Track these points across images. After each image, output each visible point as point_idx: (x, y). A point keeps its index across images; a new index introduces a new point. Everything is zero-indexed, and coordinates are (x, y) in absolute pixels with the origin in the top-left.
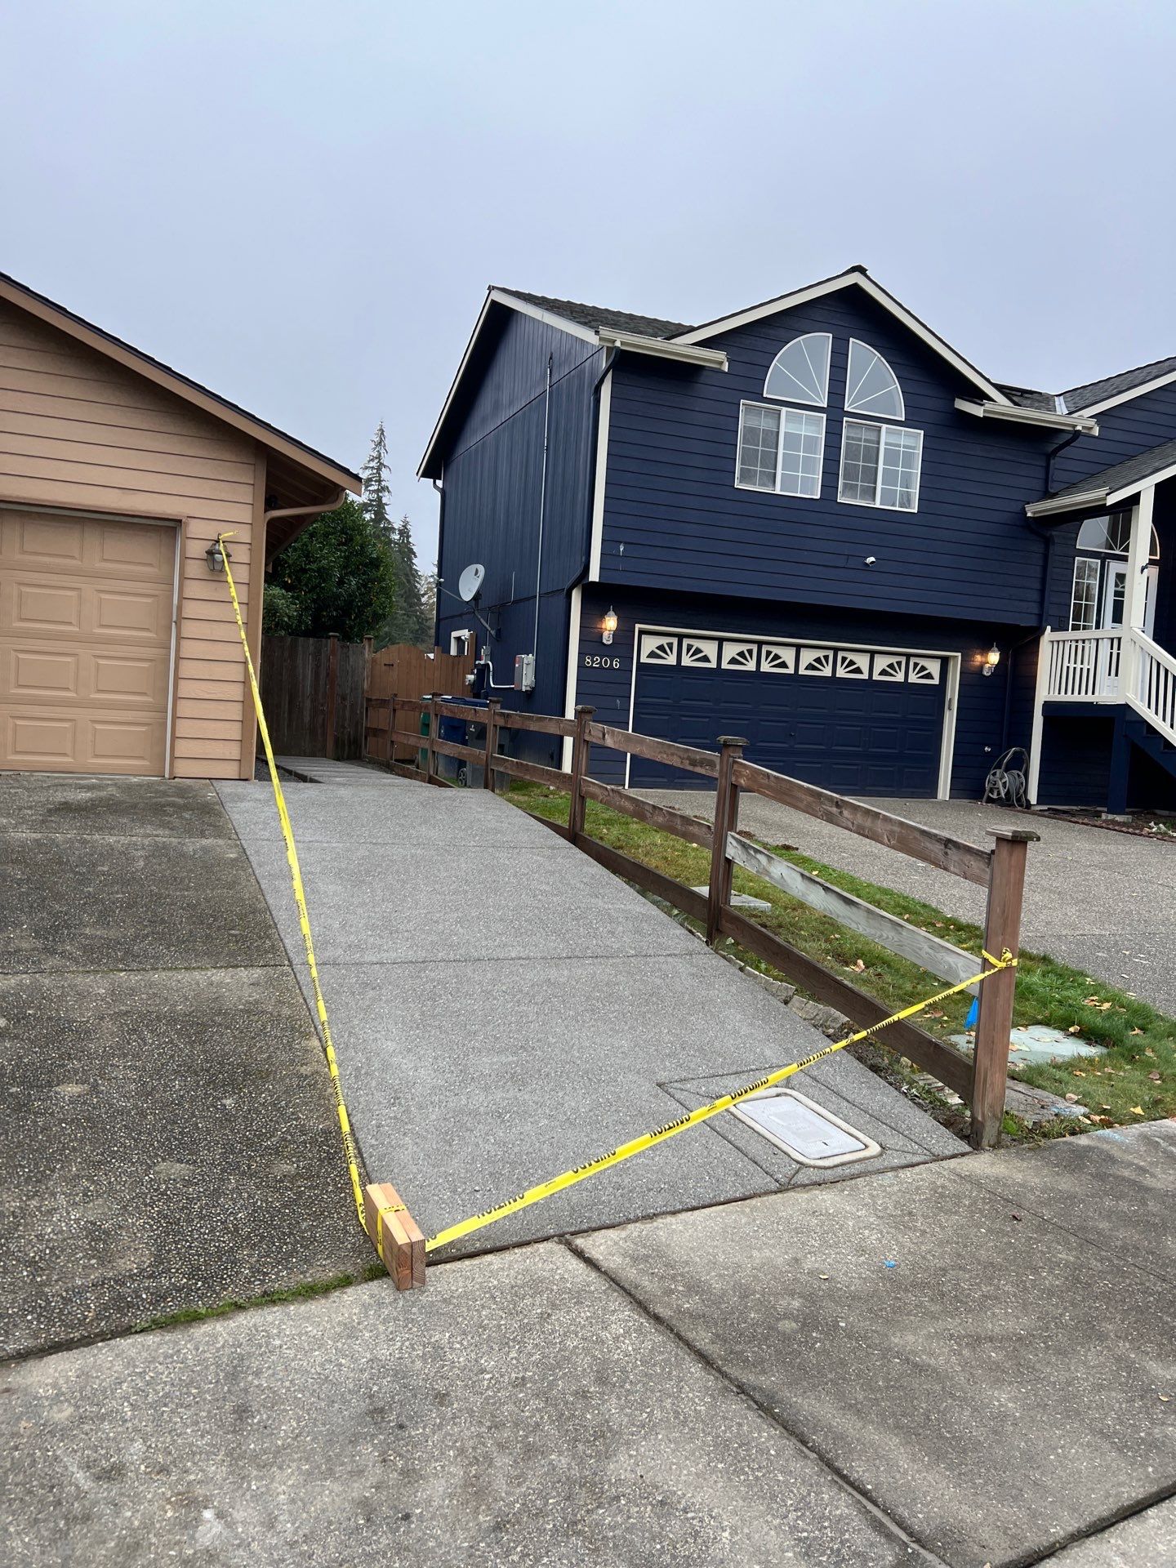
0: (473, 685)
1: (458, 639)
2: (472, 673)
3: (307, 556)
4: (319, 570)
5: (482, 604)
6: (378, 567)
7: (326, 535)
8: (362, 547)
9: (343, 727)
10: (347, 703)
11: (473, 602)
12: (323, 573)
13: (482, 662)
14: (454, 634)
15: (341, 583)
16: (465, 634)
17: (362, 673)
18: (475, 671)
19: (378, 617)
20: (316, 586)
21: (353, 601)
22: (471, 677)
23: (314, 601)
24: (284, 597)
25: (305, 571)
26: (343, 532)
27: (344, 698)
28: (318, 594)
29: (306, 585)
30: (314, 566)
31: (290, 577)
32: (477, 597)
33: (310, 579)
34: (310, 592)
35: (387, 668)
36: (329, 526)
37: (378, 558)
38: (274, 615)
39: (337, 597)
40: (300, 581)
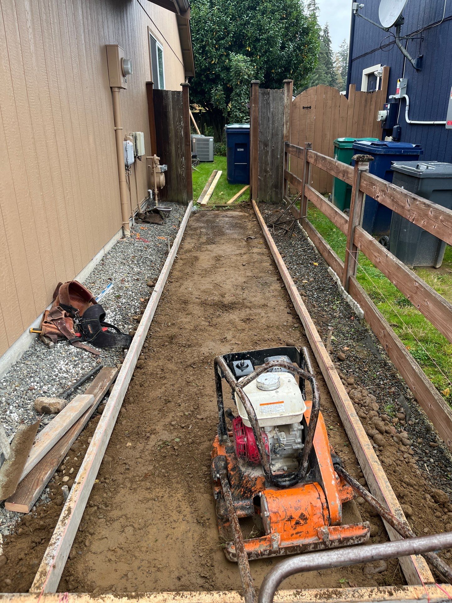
0: (385, 121)
1: (371, 76)
2: (385, 108)
3: (260, 30)
4: (268, 39)
5: (405, 29)
6: (307, 34)
7: (273, 12)
8: (297, 20)
9: (266, 171)
10: (269, 149)
11: (394, 29)
12: (270, 41)
13: (397, 96)
14: (366, 71)
15: (283, 48)
16: (378, 69)
17: (282, 119)
18: (389, 106)
19: (307, 70)
20: (266, 52)
21: (292, 60)
22: (383, 114)
23: (266, 62)
24: (245, 61)
25: (258, 40)
26: (284, 9)
27: (266, 145)
28: (268, 57)
29: (260, 51)
30: (265, 36)
31: (250, 46)
32: (398, 24)
33: (262, 46)
34: (263, 55)
35: (306, 110)
36: (275, 5)
37: (308, 28)
38: (239, 75)
39: (280, 58)
40: (256, 49)
